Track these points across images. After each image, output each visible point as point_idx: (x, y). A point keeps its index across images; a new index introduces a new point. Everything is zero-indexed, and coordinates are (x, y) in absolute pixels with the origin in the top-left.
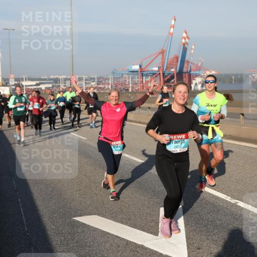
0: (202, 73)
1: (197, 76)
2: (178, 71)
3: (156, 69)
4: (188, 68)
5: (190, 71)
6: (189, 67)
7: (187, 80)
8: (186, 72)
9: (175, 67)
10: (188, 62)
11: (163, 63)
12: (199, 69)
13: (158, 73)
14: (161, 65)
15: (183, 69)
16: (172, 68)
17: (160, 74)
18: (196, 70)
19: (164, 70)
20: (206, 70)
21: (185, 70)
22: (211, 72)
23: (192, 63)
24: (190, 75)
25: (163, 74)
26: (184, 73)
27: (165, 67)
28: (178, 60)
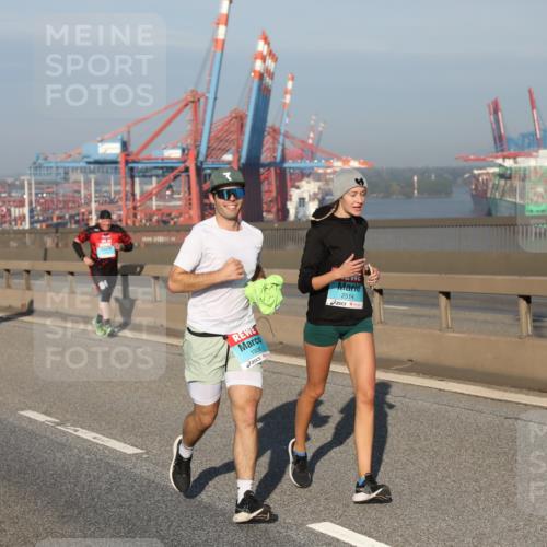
0: (318, 165)
1: (304, 174)
2: (243, 161)
3: (176, 153)
4: (275, 150)
5: (283, 159)
6: (280, 148)
7: (274, 188)
8: (269, 165)
9: (234, 148)
10: (276, 131)
11: (197, 134)
12: (310, 152)
13: (181, 166)
14: (189, 141)
15: (260, 153)
16: (226, 151)
17: (187, 170)
18: (302, 158)
19: (201, 158)
20: (331, 156)
21: (265, 157)
22: (346, 162)
23: (286, 135)
24: (282, 174)
25: (199, 170)
26: (264, 166)
27: (203, 149)
28: (242, 126)
